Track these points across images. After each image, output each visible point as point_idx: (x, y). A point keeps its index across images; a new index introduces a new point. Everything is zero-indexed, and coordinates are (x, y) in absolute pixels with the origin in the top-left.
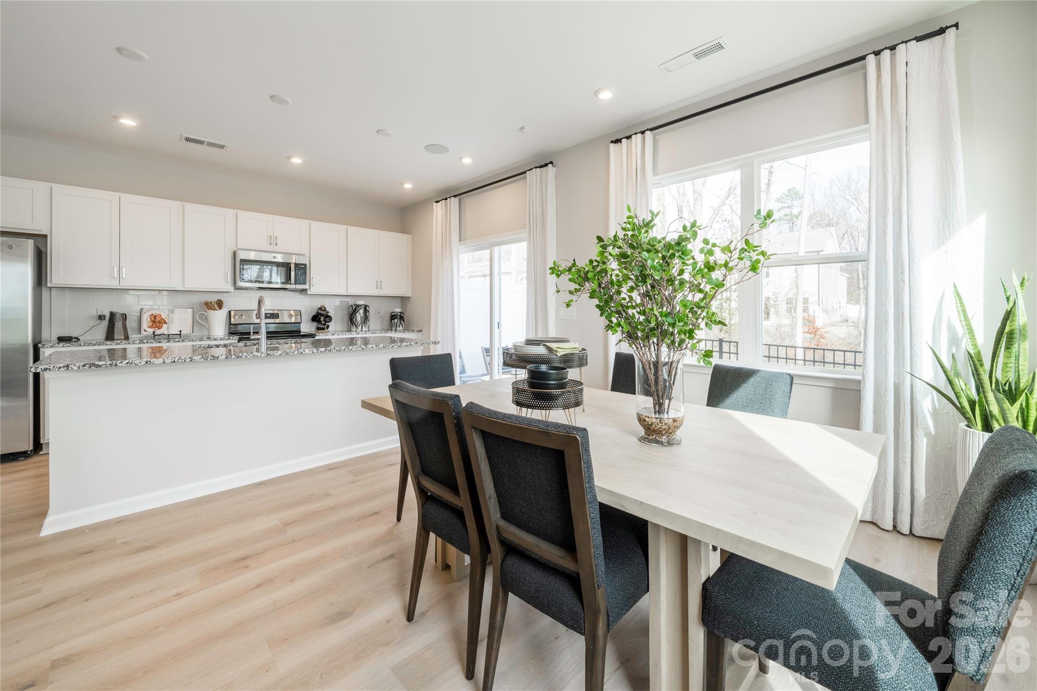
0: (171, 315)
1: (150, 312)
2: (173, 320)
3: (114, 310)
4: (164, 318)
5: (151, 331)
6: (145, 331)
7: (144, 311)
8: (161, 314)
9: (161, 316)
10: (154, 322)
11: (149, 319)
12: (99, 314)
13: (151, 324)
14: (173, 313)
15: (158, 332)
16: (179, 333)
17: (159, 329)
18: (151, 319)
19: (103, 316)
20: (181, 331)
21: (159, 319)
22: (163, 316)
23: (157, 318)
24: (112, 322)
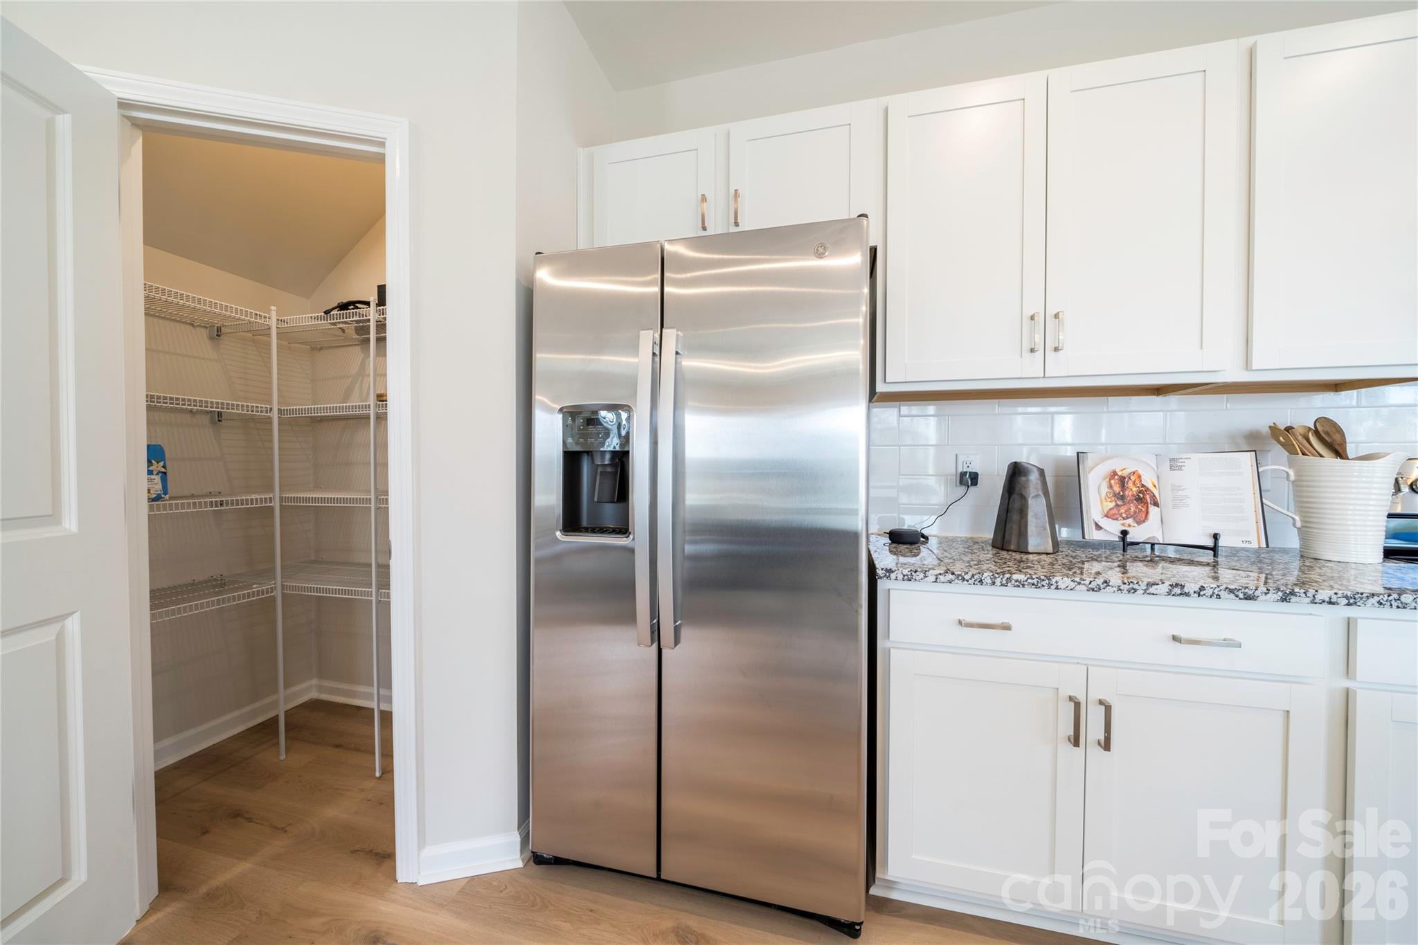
0: (1173, 477)
1: (1110, 461)
2: (1181, 493)
3: (1023, 457)
4: (1150, 486)
5: (1112, 531)
6: (1098, 527)
7: (1089, 461)
8: (1141, 472)
9: (1139, 477)
10: (1123, 498)
11: (1105, 489)
12: (960, 470)
13: (1112, 505)
14: (1180, 468)
15: (1136, 534)
16: (1210, 543)
17: (1139, 523)
18: (1111, 486)
19: (975, 478)
20: (1216, 537)
21: (1134, 489)
22: (1148, 480)
23: (1130, 484)
24: (1015, 496)
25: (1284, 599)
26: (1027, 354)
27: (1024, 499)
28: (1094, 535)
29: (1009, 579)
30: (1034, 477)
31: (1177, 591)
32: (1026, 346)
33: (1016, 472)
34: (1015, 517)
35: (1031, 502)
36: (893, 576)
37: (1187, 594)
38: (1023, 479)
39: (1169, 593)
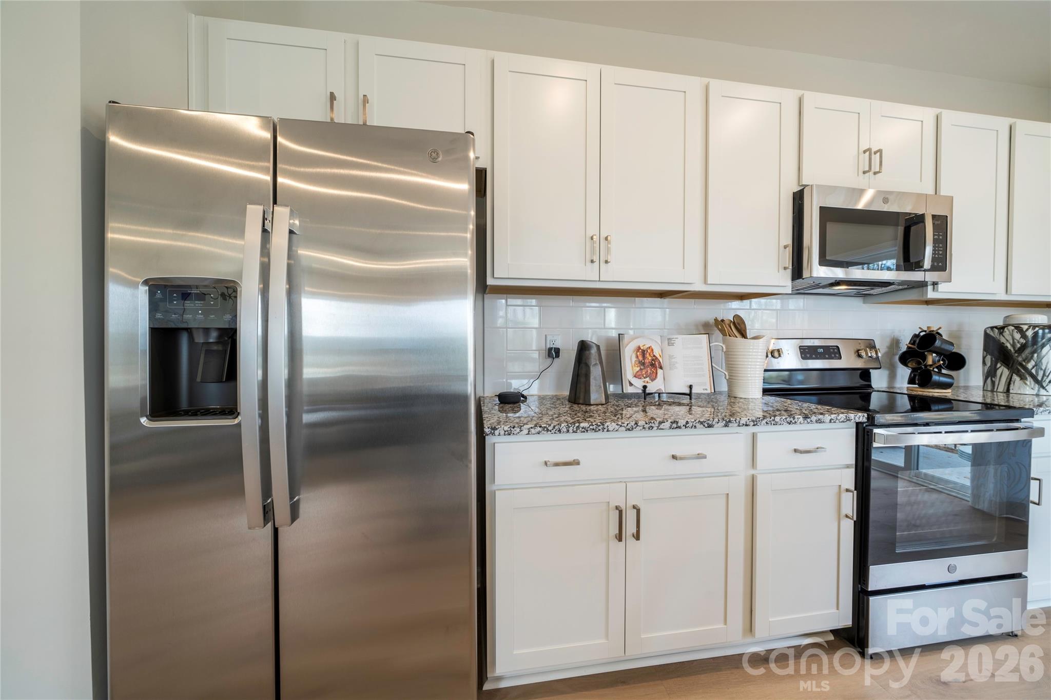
0: (669, 350)
1: (635, 341)
2: (673, 360)
4: (658, 356)
5: (639, 384)
6: (631, 384)
7: (625, 340)
8: (653, 347)
9: (652, 350)
10: (643, 364)
11: (634, 359)
12: (548, 346)
13: (638, 369)
14: (673, 344)
15: (652, 387)
16: (688, 391)
17: (653, 380)
18: (637, 357)
19: (557, 351)
20: (691, 387)
21: (650, 358)
22: (657, 353)
23: (648, 355)
24: (583, 365)
25: (726, 426)
26: (589, 264)
27: (588, 366)
28: (629, 390)
29: (578, 427)
30: (594, 351)
31: (675, 425)
32: (588, 259)
33: (583, 347)
34: (582, 379)
35: (592, 369)
36: (497, 432)
37: (680, 427)
38: (587, 352)
39: (670, 428)
